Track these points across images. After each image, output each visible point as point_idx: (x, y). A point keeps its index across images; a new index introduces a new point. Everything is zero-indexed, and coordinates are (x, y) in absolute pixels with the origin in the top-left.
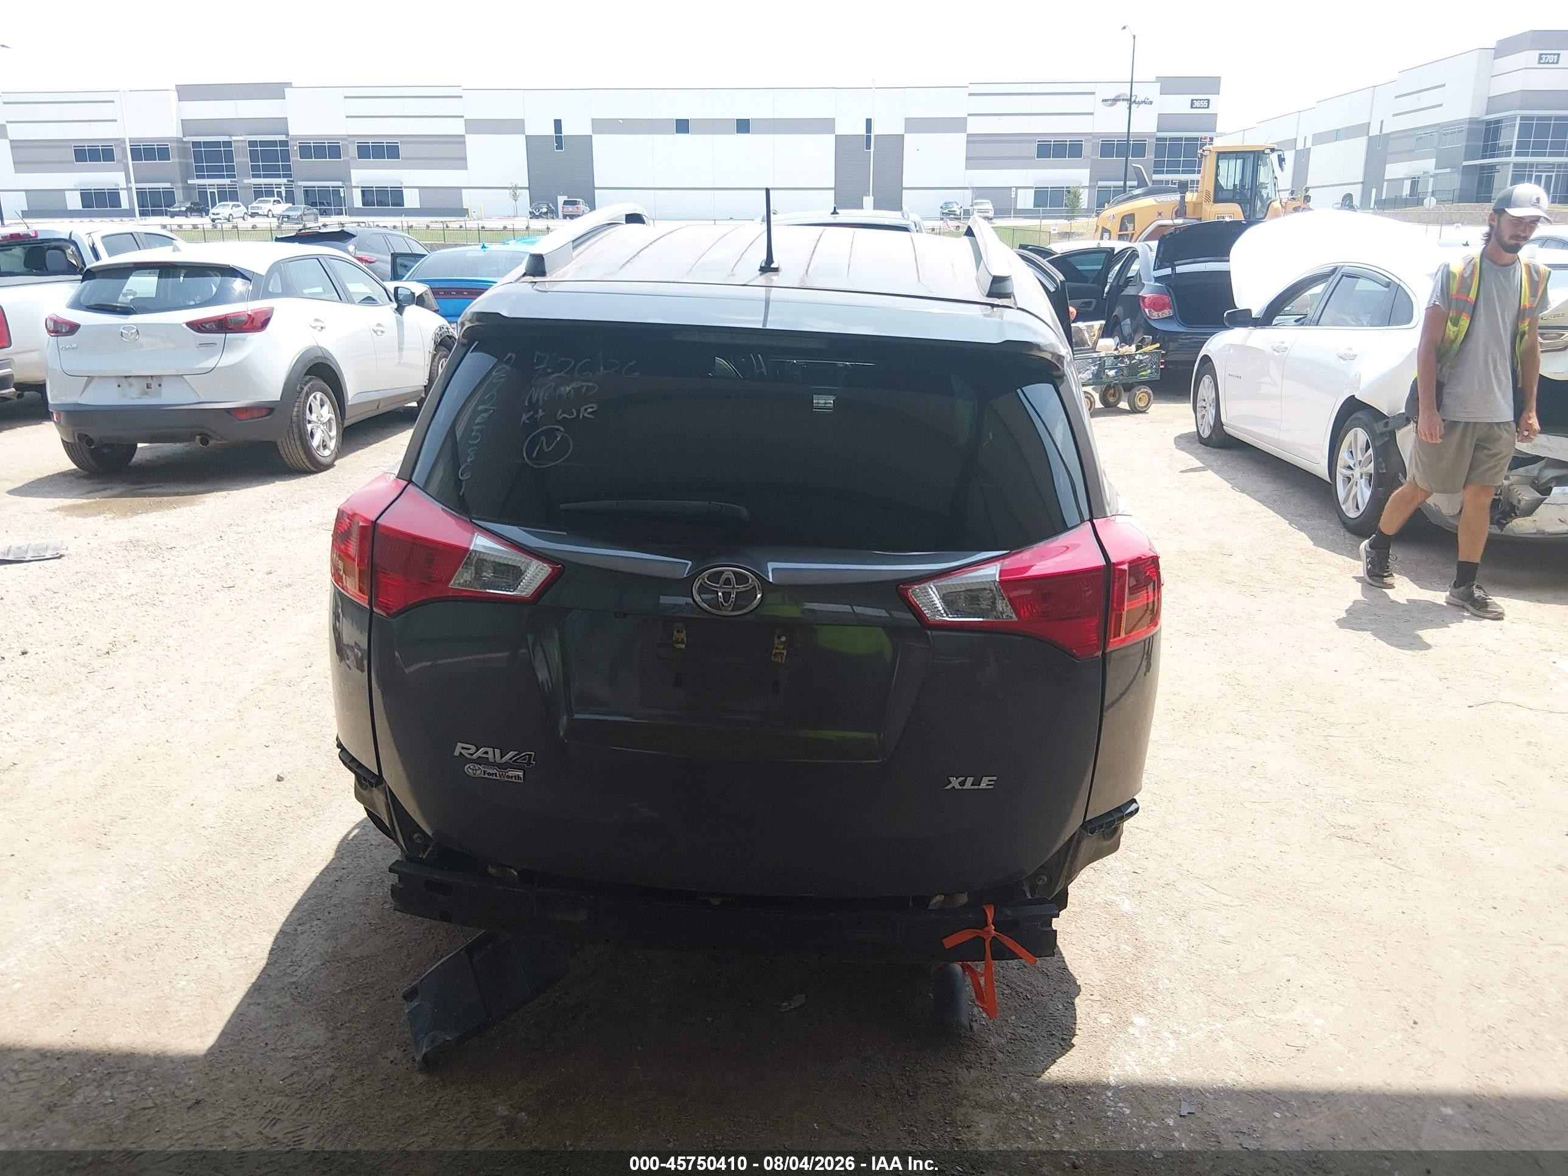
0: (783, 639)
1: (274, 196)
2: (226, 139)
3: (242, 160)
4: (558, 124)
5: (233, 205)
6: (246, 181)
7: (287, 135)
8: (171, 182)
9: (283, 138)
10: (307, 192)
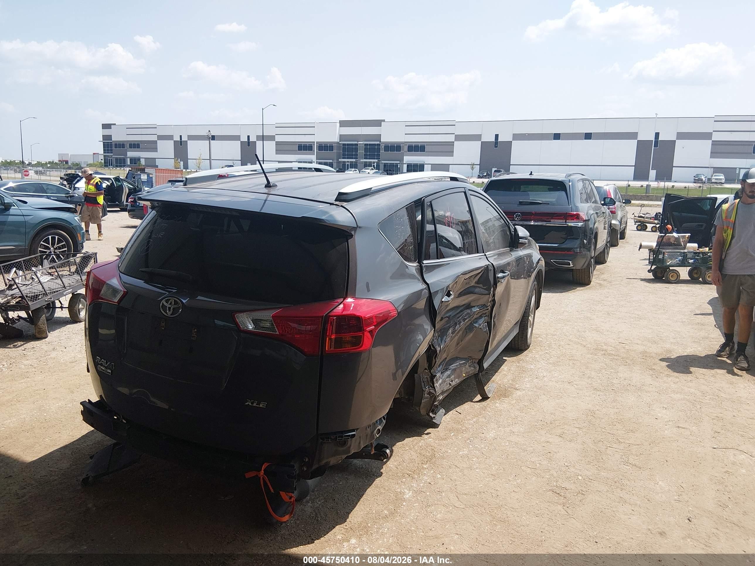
0: (196, 330)
1: (372, 167)
2: (356, 143)
3: (361, 152)
4: (497, 136)
5: (354, 170)
6: (361, 160)
7: (380, 141)
8: (333, 160)
9: (378, 143)
10: (385, 165)
